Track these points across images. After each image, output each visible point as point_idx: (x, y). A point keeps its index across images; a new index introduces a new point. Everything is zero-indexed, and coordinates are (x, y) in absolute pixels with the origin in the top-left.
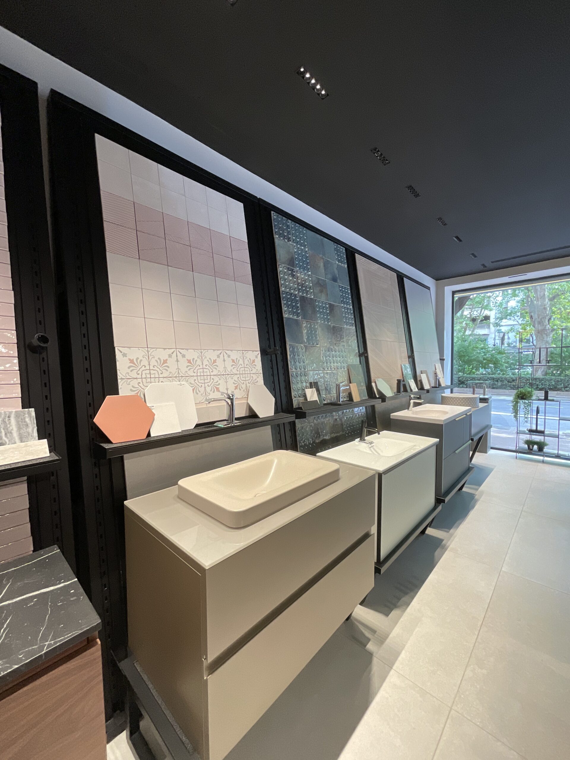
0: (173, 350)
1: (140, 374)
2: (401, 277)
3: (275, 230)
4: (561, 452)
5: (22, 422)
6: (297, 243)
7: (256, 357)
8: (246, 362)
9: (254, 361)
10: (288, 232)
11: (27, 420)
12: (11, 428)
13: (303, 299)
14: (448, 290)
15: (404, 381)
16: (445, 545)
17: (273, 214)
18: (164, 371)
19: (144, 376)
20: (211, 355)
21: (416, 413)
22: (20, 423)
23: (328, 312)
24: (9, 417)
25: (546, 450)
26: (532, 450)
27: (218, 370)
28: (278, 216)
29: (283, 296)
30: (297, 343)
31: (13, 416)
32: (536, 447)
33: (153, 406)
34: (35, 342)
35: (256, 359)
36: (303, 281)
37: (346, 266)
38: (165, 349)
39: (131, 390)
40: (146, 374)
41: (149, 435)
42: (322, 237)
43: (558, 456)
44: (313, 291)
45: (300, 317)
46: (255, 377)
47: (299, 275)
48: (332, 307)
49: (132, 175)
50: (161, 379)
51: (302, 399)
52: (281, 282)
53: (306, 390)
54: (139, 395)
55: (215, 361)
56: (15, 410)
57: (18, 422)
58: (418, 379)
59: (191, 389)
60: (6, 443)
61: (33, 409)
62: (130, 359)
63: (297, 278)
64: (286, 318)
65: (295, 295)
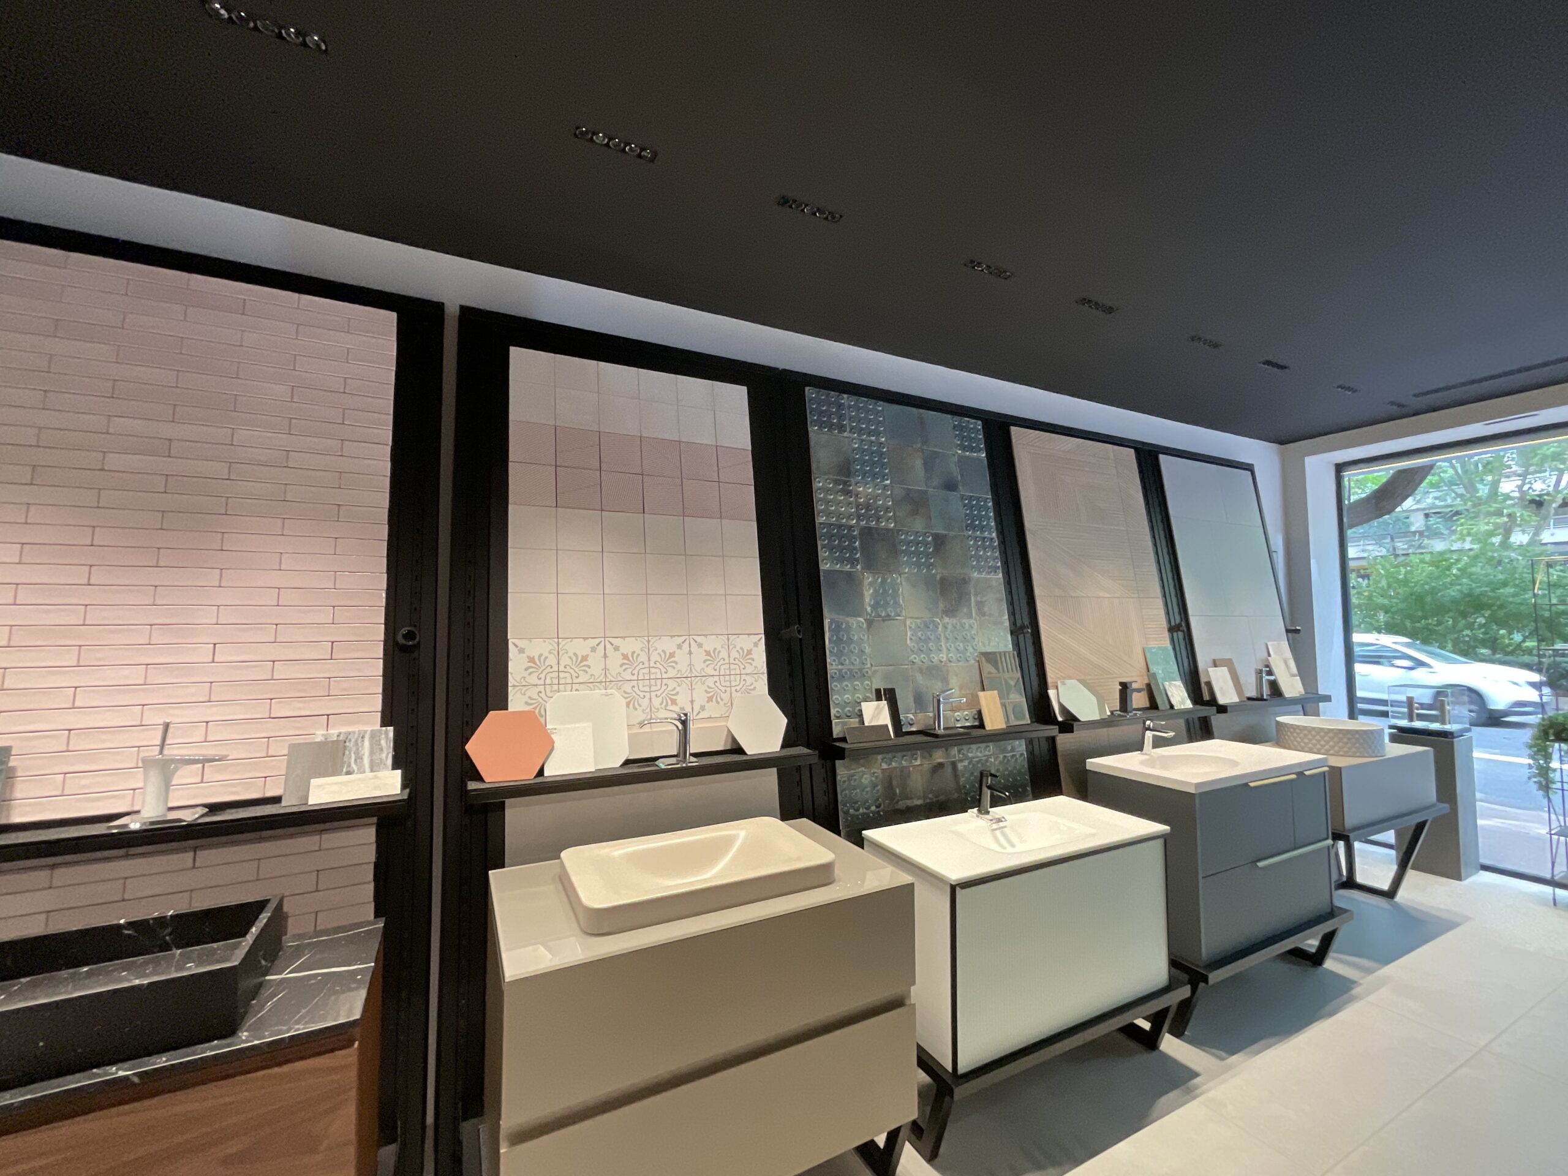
0: (600, 640)
1: (544, 678)
2: (1149, 456)
3: (811, 418)
5: (377, 745)
6: (860, 431)
8: (734, 654)
9: (749, 652)
10: (841, 416)
11: (383, 742)
12: (363, 752)
13: (868, 534)
14: (1320, 463)
17: (810, 392)
18: (581, 673)
19: (548, 681)
20: (667, 644)
22: (374, 745)
23: (931, 550)
24: (363, 737)
27: (677, 669)
28: (820, 392)
29: (821, 531)
30: (848, 615)
31: (367, 736)
35: (755, 649)
36: (871, 499)
37: (984, 455)
38: (585, 639)
40: (551, 678)
41: (541, 773)
42: (925, 411)
44: (894, 514)
45: (859, 567)
46: (750, 680)
47: (861, 489)
48: (939, 541)
49: (557, 389)
50: (575, 686)
51: (854, 722)
52: (819, 507)
53: (862, 703)
54: (537, 710)
55: (672, 655)
56: (370, 729)
59: (625, 701)
60: (354, 771)
61: (392, 728)
62: (529, 657)
63: (857, 496)
64: (825, 571)
65: (850, 528)
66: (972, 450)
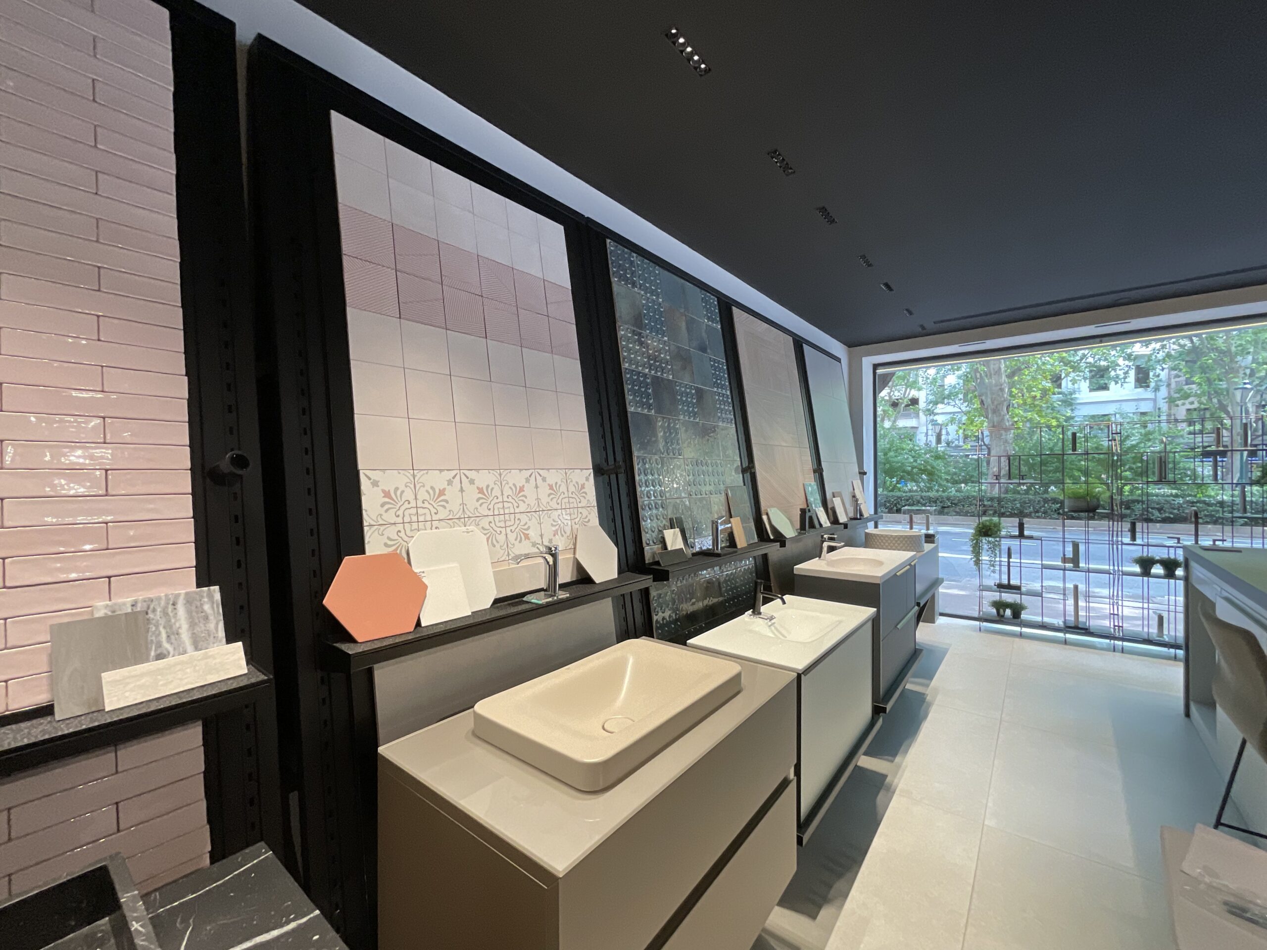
1: (401, 515)
2: (799, 343)
3: (613, 269)
4: (1047, 620)
5: (197, 612)
6: (646, 290)
7: (587, 479)
8: (572, 489)
9: (583, 487)
10: (633, 273)
11: (207, 607)
12: (177, 625)
13: (657, 381)
14: (867, 362)
15: (809, 511)
16: (891, 785)
17: (610, 244)
18: (440, 509)
19: (407, 519)
20: (517, 478)
21: (831, 563)
22: (194, 614)
24: (174, 604)
25: (1024, 616)
26: (1003, 616)
28: (617, 246)
29: (626, 376)
32: (1008, 612)
33: (423, 572)
34: (225, 465)
35: (586, 483)
36: (656, 352)
37: (719, 327)
38: (441, 470)
39: (386, 545)
40: (410, 515)
41: (418, 624)
42: (683, 281)
43: (1043, 626)
45: (653, 411)
47: (649, 342)
48: (700, 393)
49: (390, 180)
50: (435, 524)
52: (624, 354)
54: (398, 552)
55: (522, 489)
56: (183, 591)
57: (189, 612)
58: (830, 506)
59: (485, 537)
60: (169, 653)
61: (217, 588)
63: (648, 347)
64: (631, 413)
65: (645, 375)
66: (713, 321)
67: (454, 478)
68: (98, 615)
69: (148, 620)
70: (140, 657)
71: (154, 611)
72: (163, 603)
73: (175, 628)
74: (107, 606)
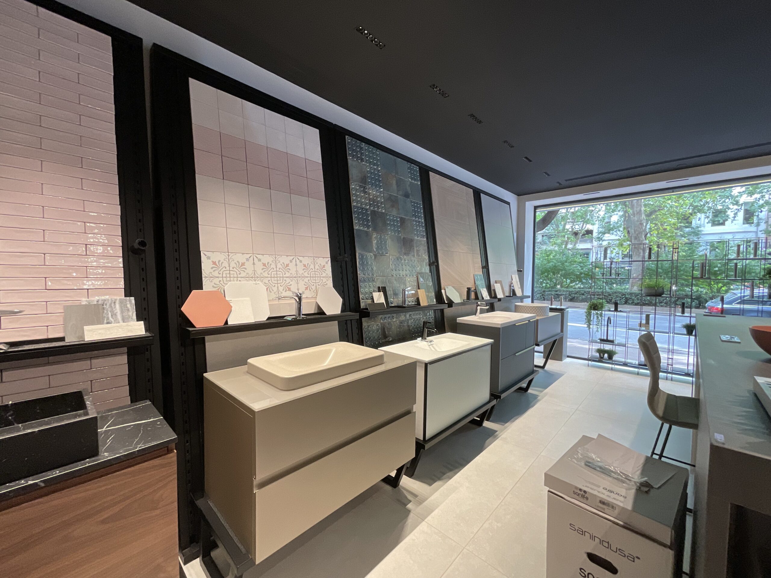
0: (250, 255)
1: (222, 274)
2: (477, 193)
3: (349, 152)
5: (124, 307)
6: (370, 163)
7: (327, 263)
8: (317, 267)
9: (324, 266)
10: (362, 154)
11: (129, 306)
12: (116, 312)
13: (374, 213)
14: (530, 205)
15: (475, 290)
16: (497, 435)
17: (348, 139)
18: (242, 272)
19: (224, 275)
20: (285, 260)
21: (483, 318)
22: (123, 308)
23: (399, 224)
24: (114, 303)
25: (615, 358)
27: (290, 272)
28: (352, 139)
29: (354, 210)
30: (366, 252)
31: (117, 302)
32: (606, 356)
33: (231, 300)
34: (136, 246)
35: (326, 265)
36: (375, 197)
37: (419, 183)
38: (243, 254)
39: (213, 287)
40: (226, 274)
41: (226, 323)
42: (395, 158)
43: (625, 364)
44: (385, 206)
45: (370, 229)
46: (324, 280)
47: (371, 191)
48: (403, 221)
49: (220, 111)
50: (239, 279)
51: (369, 301)
52: (353, 198)
53: (373, 293)
54: (219, 290)
55: (287, 265)
56: (118, 298)
57: (121, 307)
58: (492, 288)
59: (265, 288)
60: (112, 322)
61: (133, 298)
62: (213, 262)
63: (369, 194)
64: (356, 230)
65: (367, 210)
66: (415, 180)
67: (250, 258)
68: (84, 303)
69: (103, 308)
70: (100, 322)
71: (106, 305)
72: (110, 302)
73: (114, 312)
74: (86, 301)
